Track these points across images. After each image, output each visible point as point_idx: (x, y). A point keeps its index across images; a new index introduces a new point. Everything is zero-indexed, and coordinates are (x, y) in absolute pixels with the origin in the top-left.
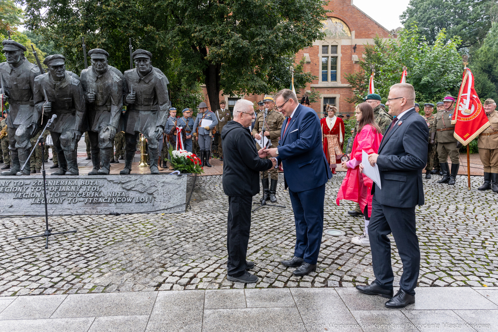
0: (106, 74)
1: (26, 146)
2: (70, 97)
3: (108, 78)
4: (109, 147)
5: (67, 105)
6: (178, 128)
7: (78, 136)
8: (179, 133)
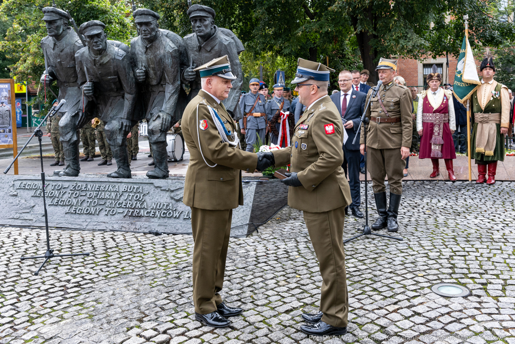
0: (157, 41)
1: (70, 139)
2: (115, 75)
3: (159, 47)
4: (161, 140)
5: (113, 86)
6: (282, 114)
7: (126, 126)
8: (284, 120)
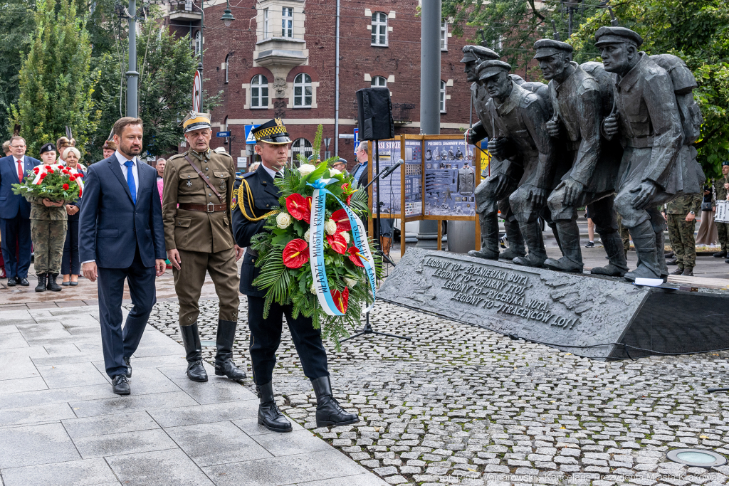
1: (485, 211)
2: (524, 129)
